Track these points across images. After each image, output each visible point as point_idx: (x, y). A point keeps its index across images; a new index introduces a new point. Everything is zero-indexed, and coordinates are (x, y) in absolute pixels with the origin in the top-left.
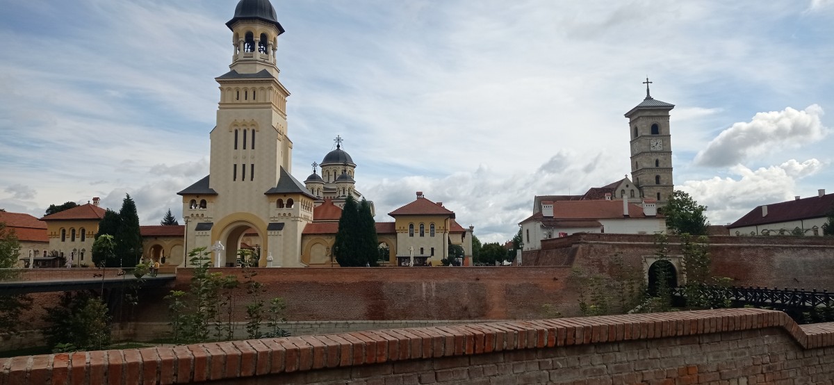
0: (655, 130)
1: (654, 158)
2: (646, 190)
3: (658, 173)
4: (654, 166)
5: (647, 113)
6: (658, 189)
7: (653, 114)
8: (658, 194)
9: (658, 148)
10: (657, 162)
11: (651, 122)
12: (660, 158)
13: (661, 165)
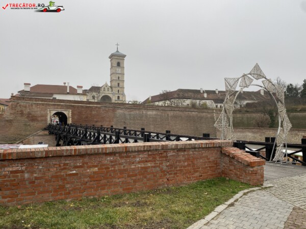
0: (119, 64)
1: (117, 76)
2: (114, 89)
3: (119, 82)
4: (117, 79)
5: (116, 57)
6: (119, 89)
7: (118, 58)
8: (118, 91)
9: (119, 72)
10: (119, 77)
11: (117, 61)
12: (120, 76)
13: (120, 79)
